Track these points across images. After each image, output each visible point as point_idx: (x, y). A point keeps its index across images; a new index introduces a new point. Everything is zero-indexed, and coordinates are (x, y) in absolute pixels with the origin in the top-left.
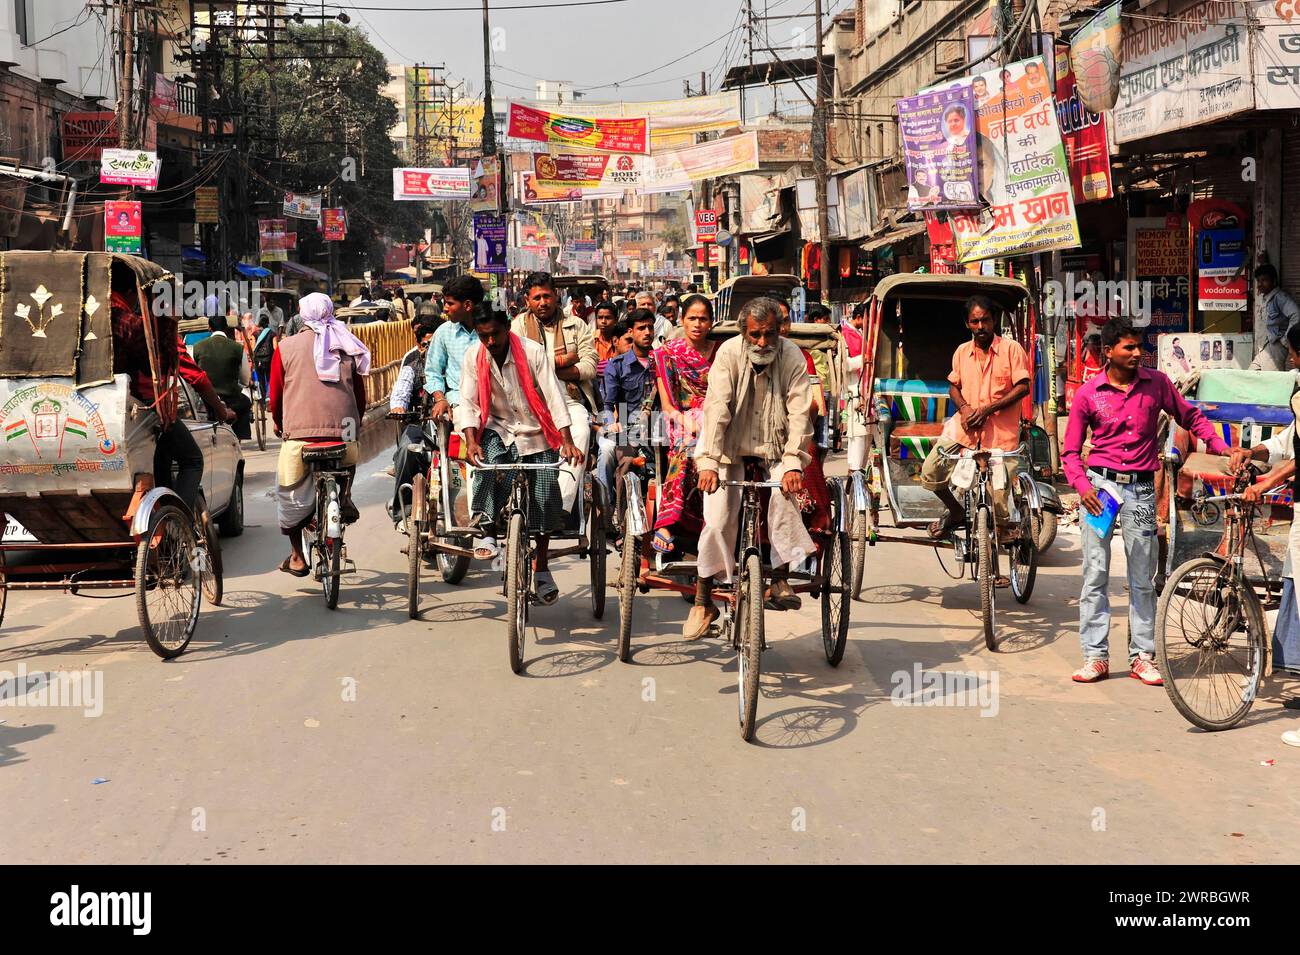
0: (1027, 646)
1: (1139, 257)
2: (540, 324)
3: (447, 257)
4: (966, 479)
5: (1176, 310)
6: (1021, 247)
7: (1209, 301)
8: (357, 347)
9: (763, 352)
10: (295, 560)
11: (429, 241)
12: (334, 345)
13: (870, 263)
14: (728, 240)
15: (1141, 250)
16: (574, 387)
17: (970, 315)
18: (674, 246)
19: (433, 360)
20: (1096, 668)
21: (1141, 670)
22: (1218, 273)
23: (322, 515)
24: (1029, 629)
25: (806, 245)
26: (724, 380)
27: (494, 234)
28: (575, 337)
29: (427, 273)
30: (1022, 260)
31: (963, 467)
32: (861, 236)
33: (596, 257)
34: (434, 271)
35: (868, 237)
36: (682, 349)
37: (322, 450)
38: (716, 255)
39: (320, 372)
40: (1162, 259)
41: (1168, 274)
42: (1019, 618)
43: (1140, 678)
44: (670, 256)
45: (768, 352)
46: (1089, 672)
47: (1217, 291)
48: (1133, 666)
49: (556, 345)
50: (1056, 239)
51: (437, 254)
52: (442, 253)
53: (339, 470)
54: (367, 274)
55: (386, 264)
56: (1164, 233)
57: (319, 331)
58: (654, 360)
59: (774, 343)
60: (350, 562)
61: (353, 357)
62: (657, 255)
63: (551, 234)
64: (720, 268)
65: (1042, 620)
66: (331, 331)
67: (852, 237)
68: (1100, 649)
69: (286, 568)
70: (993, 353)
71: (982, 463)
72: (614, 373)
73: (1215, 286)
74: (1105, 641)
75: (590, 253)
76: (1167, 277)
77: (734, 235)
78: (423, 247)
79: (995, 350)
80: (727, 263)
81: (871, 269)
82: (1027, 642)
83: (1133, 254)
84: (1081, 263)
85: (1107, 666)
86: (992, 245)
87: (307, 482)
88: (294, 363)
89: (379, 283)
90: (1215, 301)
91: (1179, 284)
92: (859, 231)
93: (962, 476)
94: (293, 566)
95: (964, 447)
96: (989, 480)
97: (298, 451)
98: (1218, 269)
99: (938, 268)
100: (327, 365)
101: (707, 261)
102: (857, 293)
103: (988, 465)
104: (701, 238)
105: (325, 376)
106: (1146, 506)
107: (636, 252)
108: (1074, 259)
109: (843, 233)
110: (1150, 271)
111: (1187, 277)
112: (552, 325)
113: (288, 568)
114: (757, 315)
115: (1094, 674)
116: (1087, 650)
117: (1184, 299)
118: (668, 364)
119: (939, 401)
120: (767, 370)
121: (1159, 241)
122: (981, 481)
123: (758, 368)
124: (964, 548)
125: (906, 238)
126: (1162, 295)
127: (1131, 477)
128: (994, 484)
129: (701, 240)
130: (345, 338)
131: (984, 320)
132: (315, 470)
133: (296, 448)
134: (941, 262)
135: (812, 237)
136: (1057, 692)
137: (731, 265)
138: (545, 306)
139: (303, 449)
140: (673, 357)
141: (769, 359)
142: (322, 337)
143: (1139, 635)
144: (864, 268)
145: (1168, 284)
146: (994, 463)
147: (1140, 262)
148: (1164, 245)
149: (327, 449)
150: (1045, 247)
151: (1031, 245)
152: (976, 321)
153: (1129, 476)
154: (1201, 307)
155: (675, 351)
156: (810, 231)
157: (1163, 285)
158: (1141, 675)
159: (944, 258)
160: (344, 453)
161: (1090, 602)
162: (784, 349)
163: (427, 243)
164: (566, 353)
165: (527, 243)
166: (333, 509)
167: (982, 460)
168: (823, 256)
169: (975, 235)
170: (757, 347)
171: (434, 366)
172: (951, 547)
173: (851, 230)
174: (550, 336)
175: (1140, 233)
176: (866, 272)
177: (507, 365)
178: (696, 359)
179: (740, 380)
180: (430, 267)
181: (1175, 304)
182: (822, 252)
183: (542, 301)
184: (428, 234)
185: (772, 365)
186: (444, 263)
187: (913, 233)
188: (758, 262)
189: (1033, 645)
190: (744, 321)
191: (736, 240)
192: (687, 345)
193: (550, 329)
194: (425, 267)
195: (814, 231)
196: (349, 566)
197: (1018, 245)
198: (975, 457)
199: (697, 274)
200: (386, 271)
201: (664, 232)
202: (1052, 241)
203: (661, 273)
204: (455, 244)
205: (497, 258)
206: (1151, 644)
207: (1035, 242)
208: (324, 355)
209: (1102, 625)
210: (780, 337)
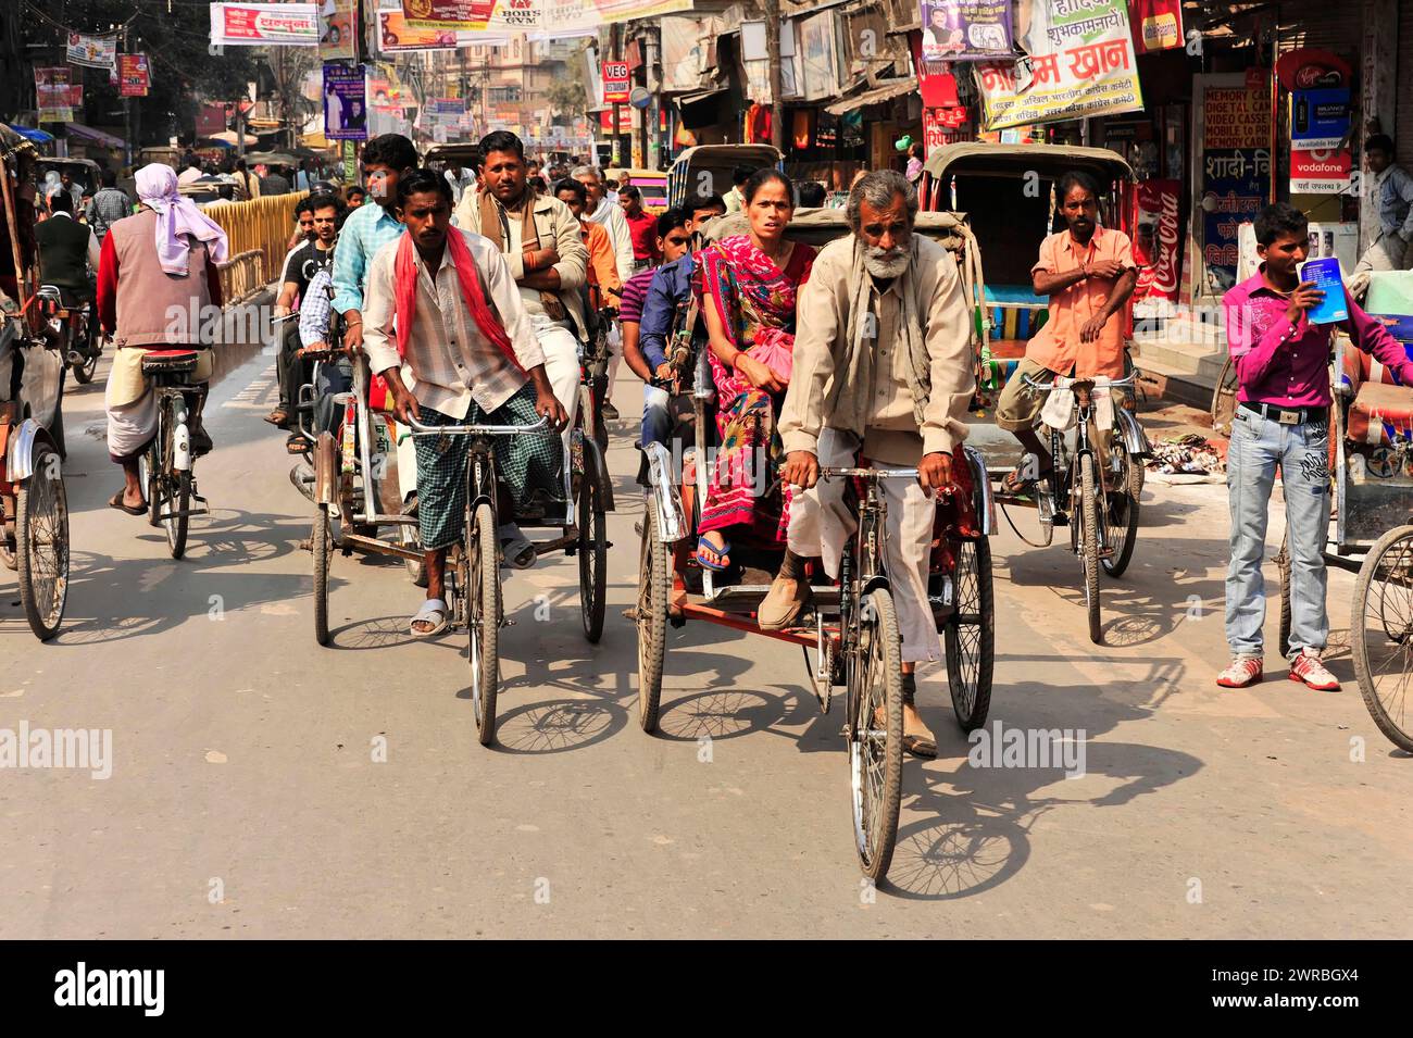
0: (1141, 637)
1: (1207, 123)
2: (501, 209)
3: (274, 120)
4: (1061, 416)
5: (1254, 193)
6: (1068, 110)
7: (1303, 181)
8: (211, 230)
9: (889, 257)
10: (131, 494)
11: (253, 99)
12: (180, 228)
13: (833, 131)
14: (646, 100)
15: (1209, 114)
16: (553, 299)
17: (1067, 197)
18: (563, 107)
19: (344, 264)
20: (1248, 667)
21: (1306, 670)
22: (1316, 144)
23: (166, 443)
24: (1136, 612)
25: (752, 107)
26: (824, 306)
27: (350, 89)
28: (553, 226)
29: (250, 139)
30: (1067, 127)
31: (1057, 401)
32: (826, 95)
33: (465, 121)
34: (260, 137)
35: (834, 97)
36: (745, 252)
37: (166, 360)
38: (629, 120)
39: (164, 262)
40: (1236, 127)
41: (1243, 146)
42: (1116, 597)
43: (1305, 681)
44: (557, 121)
45: (897, 256)
46: (1239, 673)
47: (1314, 168)
48: (1294, 665)
49: (524, 236)
50: (1111, 100)
51: (261, 114)
52: (268, 114)
53: (189, 385)
54: (174, 140)
55: (198, 128)
56: (1239, 94)
57: (162, 211)
58: (701, 265)
59: (906, 243)
60: (201, 500)
61: (205, 243)
62: (539, 120)
63: (406, 91)
64: (633, 136)
65: (1146, 600)
66: (176, 212)
67: (812, 97)
68: (1254, 643)
69: (119, 504)
70: (1094, 247)
71: (1082, 395)
72: (664, 290)
73: (1310, 161)
74: (1258, 634)
75: (457, 115)
76: (1241, 150)
77: (654, 94)
78: (245, 106)
79: (1097, 244)
80: (643, 129)
81: (834, 138)
82: (1138, 631)
83: (1200, 121)
84: (1129, 132)
85: (1261, 666)
86: (1031, 108)
87: (146, 401)
88: (129, 253)
89: (189, 151)
90: (1312, 181)
91: (1256, 159)
92: (822, 89)
93: (1056, 412)
94: (127, 502)
95: (1058, 375)
96: (1091, 417)
97: (136, 362)
98: (1315, 141)
99: (932, 138)
100: (172, 254)
101: (617, 127)
102: (816, 169)
103: (1090, 399)
104: (609, 97)
105: (171, 267)
106: (1317, 454)
107: (514, 114)
108: (1121, 127)
109: (800, 93)
110: (1221, 142)
111: (1268, 150)
112: (518, 209)
113: (123, 505)
114: (875, 198)
115: (1246, 677)
116: (1236, 645)
117: (1263, 178)
118: (723, 273)
119: (1008, 313)
120: (895, 286)
121: (1233, 104)
122: (1080, 420)
123: (881, 284)
124: (1053, 507)
125: (891, 99)
126: (1235, 173)
127: (1300, 415)
128: (1098, 422)
129: (610, 100)
130: (196, 219)
131: (1085, 204)
132: (158, 386)
133: (134, 357)
134: (936, 129)
135: (761, 97)
136: (1203, 702)
137: (649, 130)
138: (508, 181)
139: (142, 359)
140: (732, 263)
141: (898, 269)
142: (166, 219)
143: (1304, 624)
144: (826, 137)
145: (1243, 159)
146: (1098, 395)
147: (1209, 130)
148: (1239, 109)
149: (174, 359)
150: (1098, 110)
151: (1080, 107)
152: (1075, 205)
153: (1297, 415)
154: (1294, 189)
155: (735, 254)
156: (759, 88)
157: (1236, 160)
158: (1306, 677)
159: (941, 125)
160: (194, 364)
161: (1240, 581)
162: (921, 250)
163: (250, 101)
164: (540, 249)
165: (377, 103)
166: (181, 434)
167: (1083, 391)
168: (775, 122)
169: (1009, 94)
170: (877, 251)
171: (345, 273)
172: (1033, 504)
173: (811, 88)
174: (515, 225)
175: (1209, 93)
176: (827, 141)
177: (444, 269)
178: (765, 268)
179: (852, 306)
180: (253, 131)
181: (1252, 184)
182: (773, 116)
183: (504, 174)
184: (252, 88)
185: (903, 277)
186: (271, 127)
187: (897, 92)
188: (685, 128)
189: (1148, 635)
190: (856, 209)
191: (655, 101)
192: (752, 246)
193: (517, 215)
194: (248, 133)
195: (763, 89)
196: (200, 505)
197: (1063, 108)
198: (1074, 387)
199: (601, 143)
200: (198, 136)
201: (549, 90)
202: (1107, 102)
203: (548, 142)
204: (285, 102)
205: (353, 119)
206: (1318, 636)
207: (1085, 103)
208: (170, 242)
209: (1255, 611)
210: (915, 234)
